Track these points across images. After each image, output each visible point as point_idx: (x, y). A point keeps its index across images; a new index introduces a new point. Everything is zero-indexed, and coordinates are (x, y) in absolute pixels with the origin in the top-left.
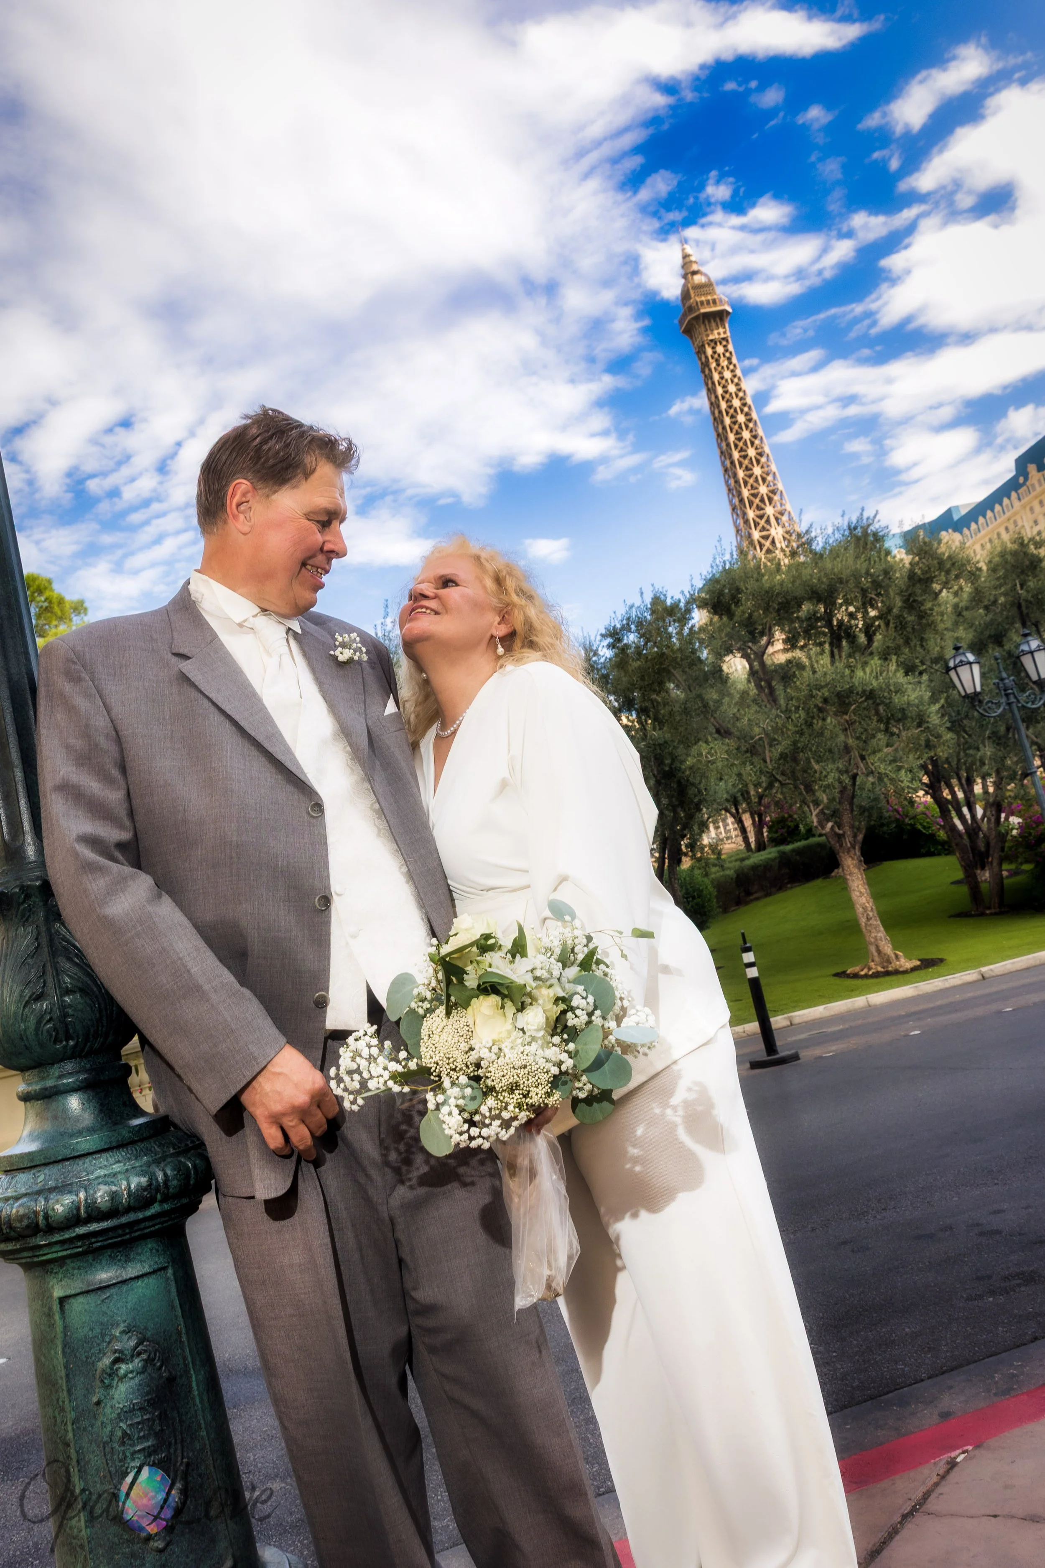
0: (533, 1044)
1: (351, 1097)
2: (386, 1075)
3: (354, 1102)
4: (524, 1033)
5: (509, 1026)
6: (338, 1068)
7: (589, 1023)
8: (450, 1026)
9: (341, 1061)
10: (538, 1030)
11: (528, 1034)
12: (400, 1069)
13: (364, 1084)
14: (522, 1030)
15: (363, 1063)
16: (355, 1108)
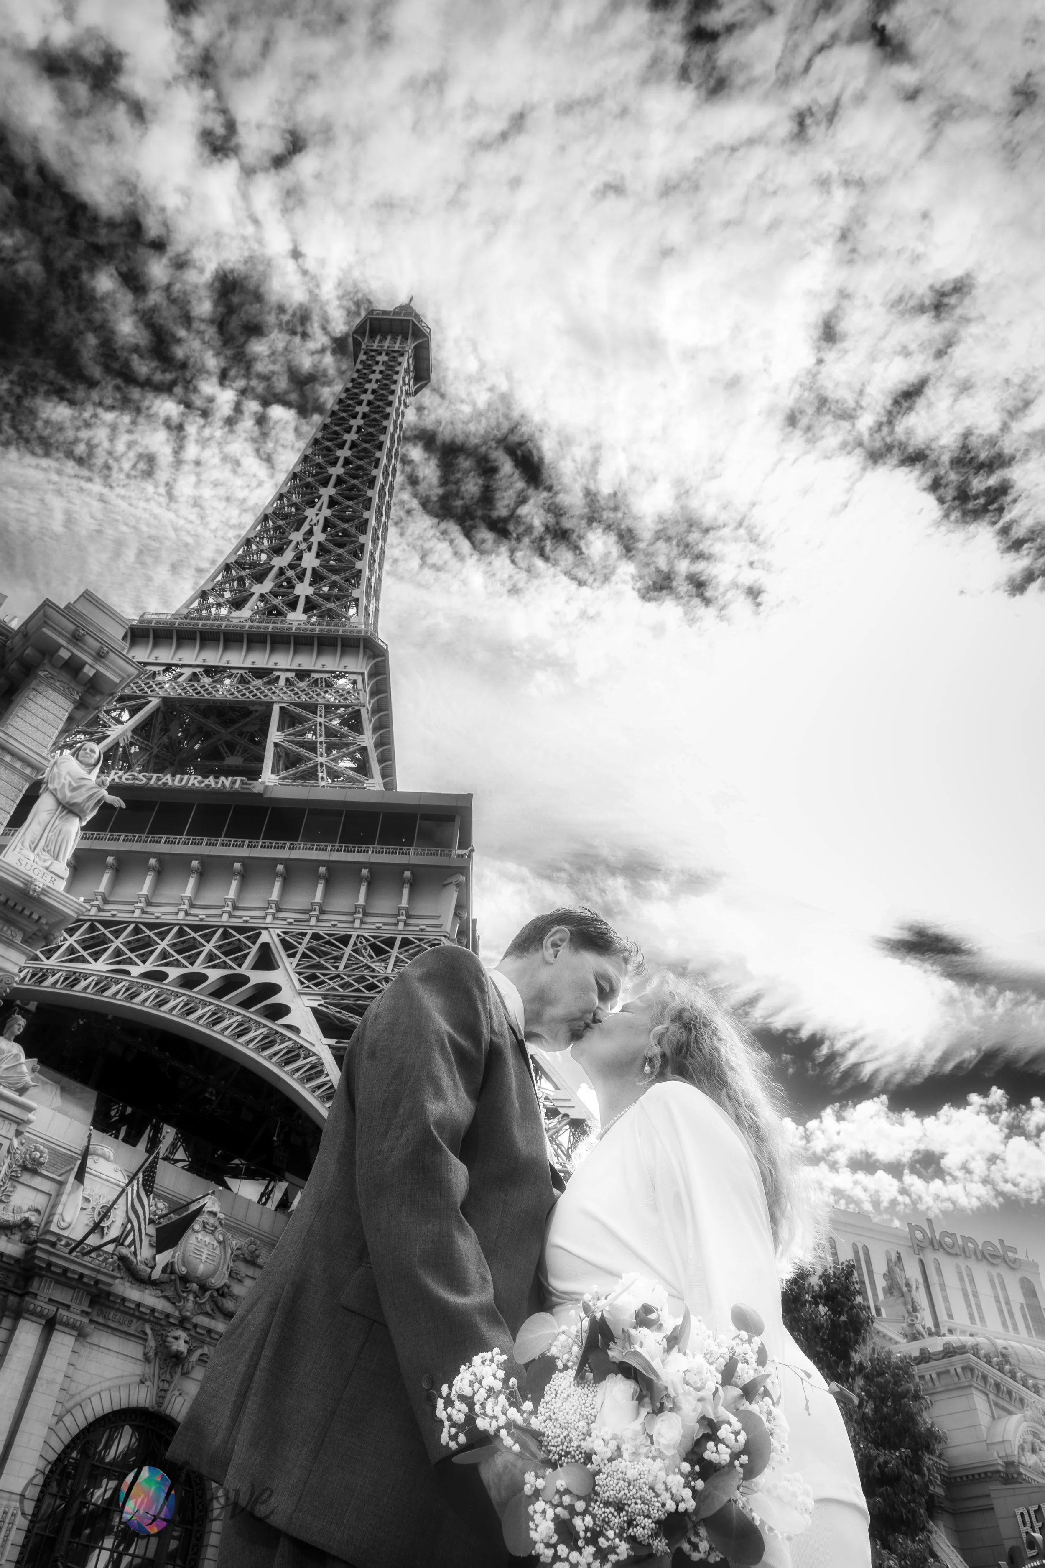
0: (658, 1460)
1: (453, 1430)
2: (502, 1420)
3: (454, 1438)
4: (652, 1443)
5: (637, 1425)
6: (450, 1388)
7: (731, 1464)
8: (576, 1398)
9: (457, 1381)
10: (668, 1447)
11: (656, 1446)
12: (519, 1420)
13: (470, 1418)
14: (651, 1437)
15: (481, 1395)
16: (453, 1445)
